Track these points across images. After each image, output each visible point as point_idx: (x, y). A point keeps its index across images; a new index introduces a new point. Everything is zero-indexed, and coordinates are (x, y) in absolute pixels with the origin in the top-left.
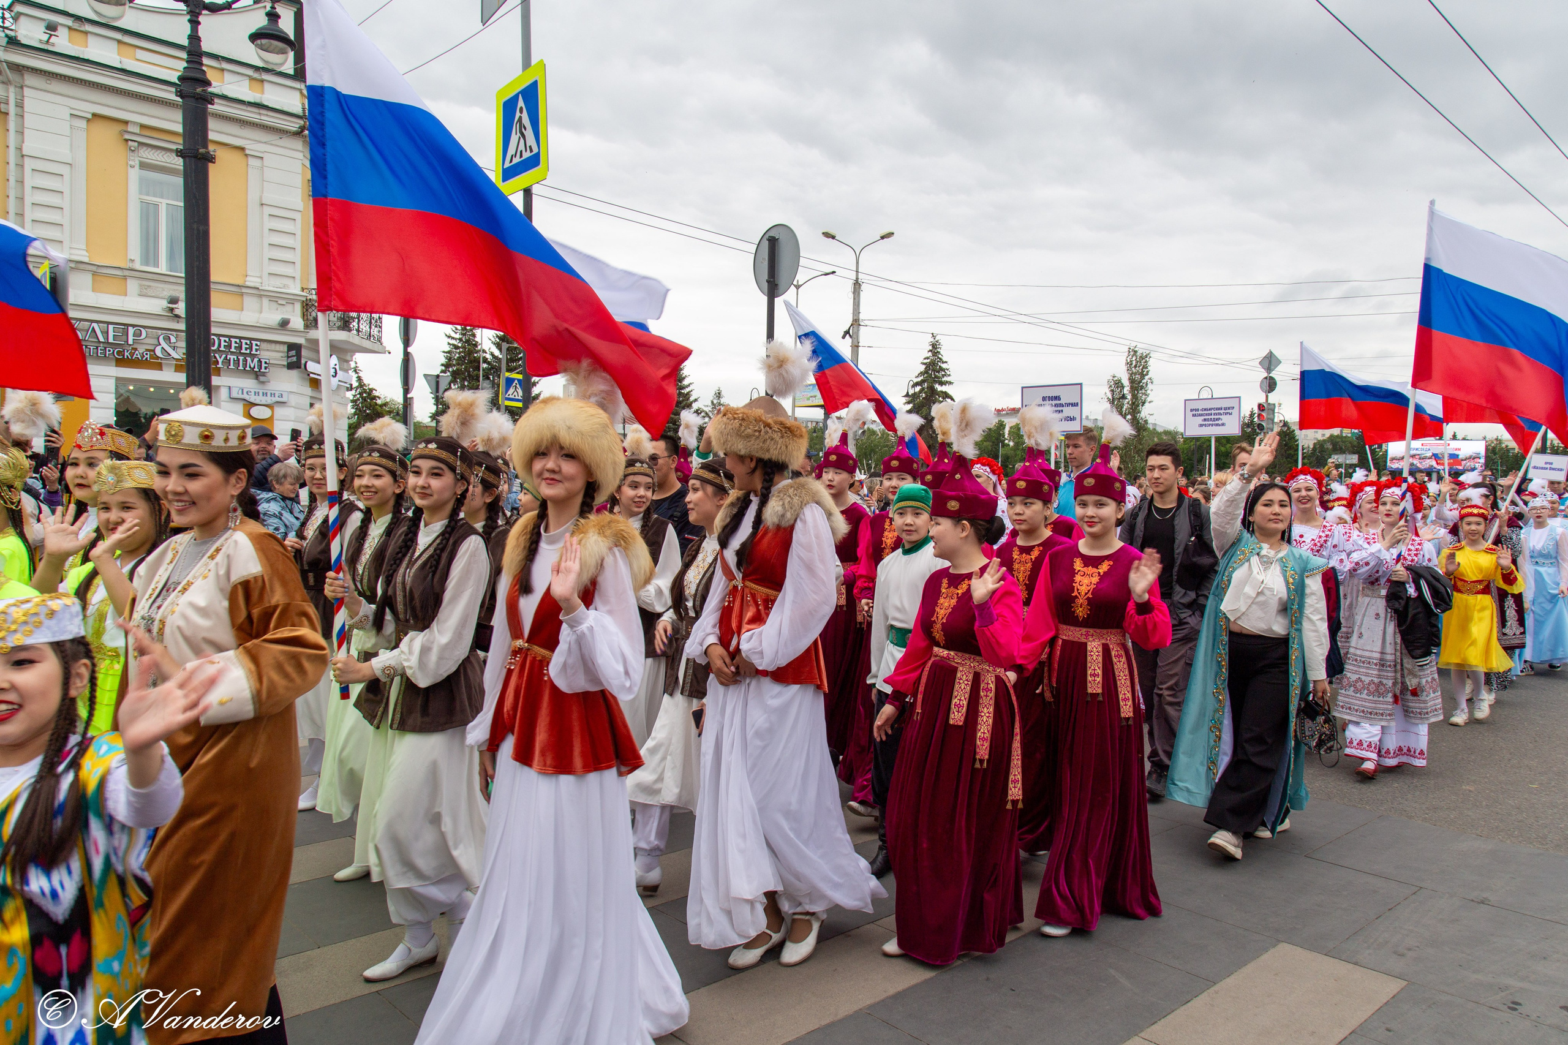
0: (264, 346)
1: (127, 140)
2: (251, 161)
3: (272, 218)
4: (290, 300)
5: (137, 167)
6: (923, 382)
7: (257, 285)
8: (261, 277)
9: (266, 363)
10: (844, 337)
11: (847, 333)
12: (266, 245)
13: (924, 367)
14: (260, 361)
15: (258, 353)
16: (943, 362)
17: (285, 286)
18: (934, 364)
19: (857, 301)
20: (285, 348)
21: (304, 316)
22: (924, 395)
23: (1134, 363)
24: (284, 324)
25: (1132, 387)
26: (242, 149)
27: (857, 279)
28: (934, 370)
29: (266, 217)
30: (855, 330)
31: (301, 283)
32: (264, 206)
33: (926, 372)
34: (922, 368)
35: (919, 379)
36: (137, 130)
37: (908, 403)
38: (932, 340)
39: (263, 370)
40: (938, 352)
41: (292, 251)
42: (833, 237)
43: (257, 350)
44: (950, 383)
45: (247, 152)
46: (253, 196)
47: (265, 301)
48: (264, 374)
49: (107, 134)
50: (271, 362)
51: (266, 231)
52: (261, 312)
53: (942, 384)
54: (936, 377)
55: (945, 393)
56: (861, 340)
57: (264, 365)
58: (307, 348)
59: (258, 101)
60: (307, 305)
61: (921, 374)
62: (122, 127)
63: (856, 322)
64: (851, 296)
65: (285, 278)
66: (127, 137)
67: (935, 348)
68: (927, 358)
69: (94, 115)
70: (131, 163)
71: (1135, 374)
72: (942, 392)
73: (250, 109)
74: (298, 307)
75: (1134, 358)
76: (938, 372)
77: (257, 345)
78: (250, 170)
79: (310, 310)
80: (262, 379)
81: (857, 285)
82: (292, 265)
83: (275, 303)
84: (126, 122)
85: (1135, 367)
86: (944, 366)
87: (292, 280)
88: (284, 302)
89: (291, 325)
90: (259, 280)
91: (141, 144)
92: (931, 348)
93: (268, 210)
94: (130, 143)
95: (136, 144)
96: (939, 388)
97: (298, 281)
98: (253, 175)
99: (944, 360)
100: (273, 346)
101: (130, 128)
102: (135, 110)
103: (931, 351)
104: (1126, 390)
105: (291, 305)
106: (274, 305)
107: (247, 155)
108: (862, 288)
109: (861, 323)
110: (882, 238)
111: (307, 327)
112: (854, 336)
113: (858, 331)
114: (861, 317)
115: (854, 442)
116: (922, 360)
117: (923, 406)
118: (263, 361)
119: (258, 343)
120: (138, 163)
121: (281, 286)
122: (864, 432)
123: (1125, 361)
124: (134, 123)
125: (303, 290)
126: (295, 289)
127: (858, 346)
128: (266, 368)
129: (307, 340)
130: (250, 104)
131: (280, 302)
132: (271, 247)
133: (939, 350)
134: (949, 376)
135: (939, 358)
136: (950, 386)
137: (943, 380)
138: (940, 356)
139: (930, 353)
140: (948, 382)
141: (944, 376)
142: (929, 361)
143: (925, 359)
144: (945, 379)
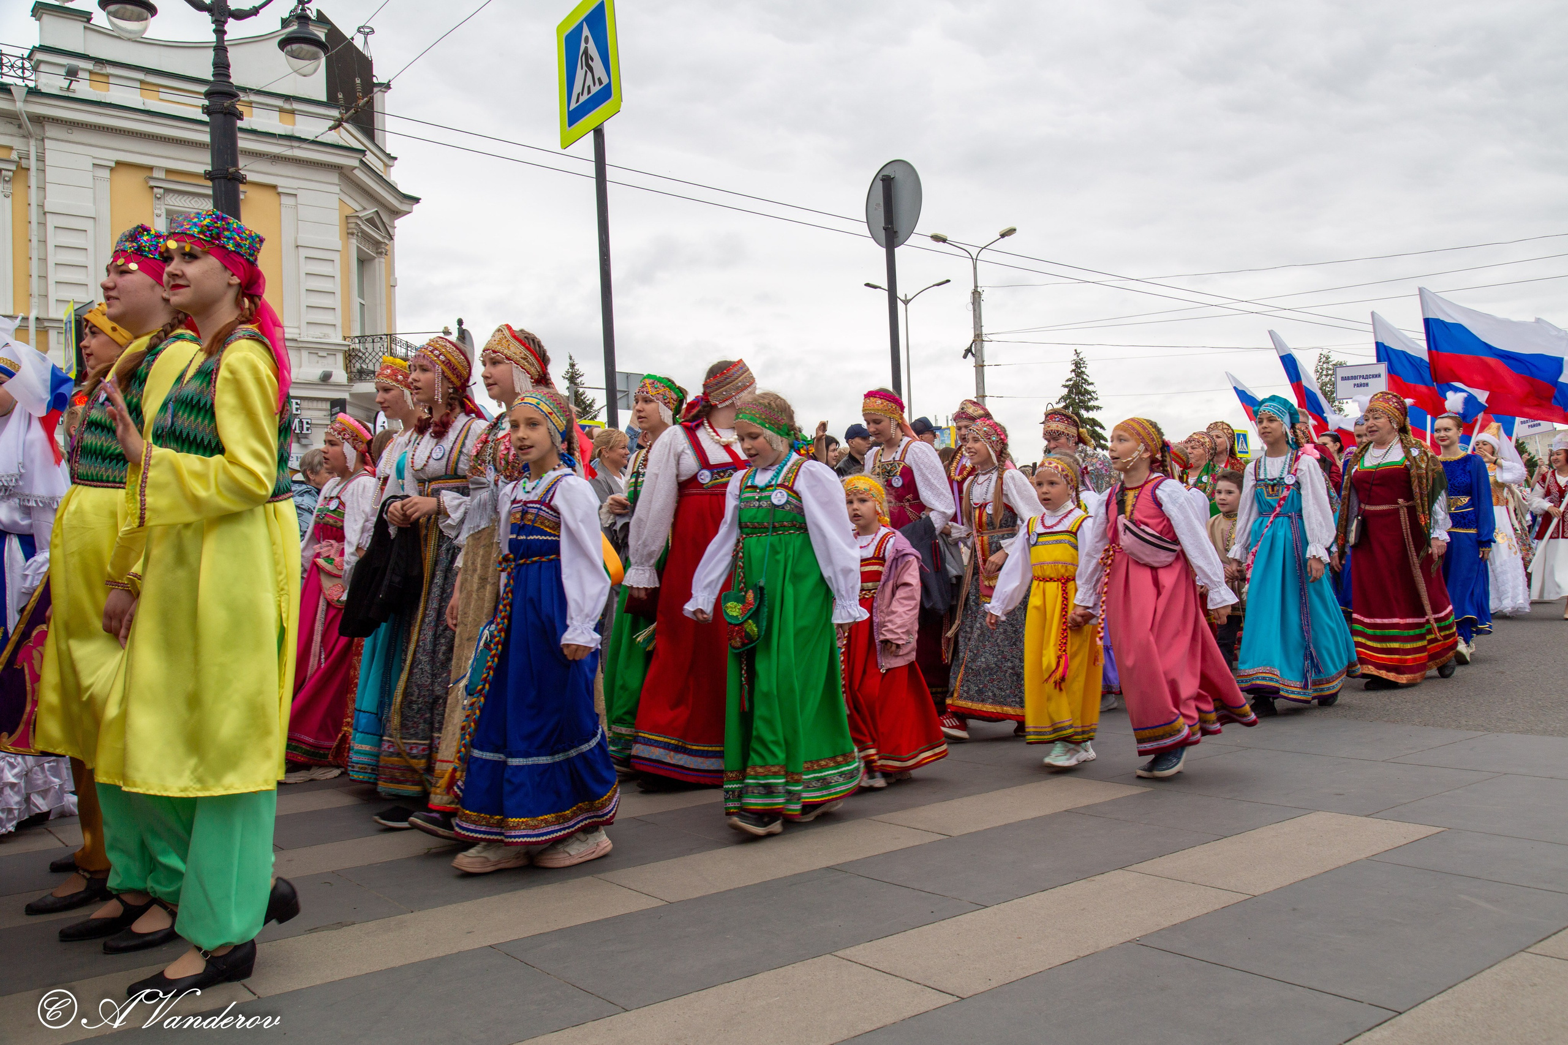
0: (305, 404)
1: (152, 188)
2: (285, 200)
3: (308, 260)
4: (331, 351)
5: (164, 216)
7: (295, 337)
8: (299, 328)
9: (308, 423)
10: (965, 357)
11: (969, 351)
12: (303, 292)
14: (301, 422)
15: (299, 412)
16: (1089, 384)
17: (325, 336)
18: (1078, 387)
19: (977, 312)
20: (328, 406)
21: (347, 368)
23: (1325, 371)
24: (326, 378)
26: (274, 187)
27: (976, 287)
28: (1078, 394)
29: (302, 260)
30: (979, 348)
31: (343, 331)
32: (300, 248)
33: (1068, 396)
34: (1065, 391)
36: (162, 175)
38: (1075, 357)
39: (305, 431)
40: (1083, 372)
41: (332, 295)
42: (944, 241)
43: (297, 409)
44: (1098, 408)
45: (280, 190)
46: (288, 239)
47: (304, 353)
48: (306, 436)
49: (132, 182)
50: (313, 422)
51: (303, 275)
52: (300, 367)
53: (1088, 409)
54: (1081, 401)
55: (1093, 420)
56: (986, 359)
57: (305, 426)
58: (351, 404)
59: (289, 133)
60: (350, 355)
61: (1063, 398)
62: (147, 174)
63: (978, 338)
64: (971, 307)
65: (325, 327)
66: (152, 183)
67: (1078, 367)
68: (1070, 380)
69: (118, 163)
70: (157, 212)
71: (1327, 382)
72: (1089, 419)
73: (281, 142)
74: (340, 358)
75: (1325, 366)
76: (1083, 395)
77: (297, 404)
78: (283, 210)
79: (354, 361)
80: (304, 441)
81: (976, 295)
82: (332, 311)
83: (315, 356)
84: (151, 168)
86: (1090, 388)
87: (332, 328)
88: (325, 354)
89: (333, 379)
90: (297, 331)
91: (167, 190)
92: (1073, 367)
93: (303, 253)
94: (155, 190)
95: (162, 191)
96: (1085, 414)
97: (339, 329)
98: (287, 215)
99: (1090, 381)
100: (315, 404)
101: (156, 174)
102: (160, 154)
103: (1073, 371)
105: (333, 357)
106: (314, 358)
107: (279, 194)
108: (983, 297)
109: (985, 338)
110: (1003, 236)
111: (350, 380)
112: (978, 354)
113: (982, 347)
114: (985, 331)
116: (1063, 382)
118: (305, 421)
119: (299, 401)
120: (164, 211)
121: (321, 335)
124: (160, 168)
125: (345, 338)
126: (336, 338)
127: (983, 366)
128: (308, 429)
129: (352, 395)
130: (281, 137)
131: (321, 354)
132: (308, 293)
133: (1083, 369)
134: (1097, 399)
135: (1083, 379)
136: (1099, 411)
137: (1089, 404)
138: (1085, 377)
139: (1073, 373)
140: (1094, 407)
141: (1089, 400)
142: (1071, 383)
143: (1067, 381)
144: (1091, 403)
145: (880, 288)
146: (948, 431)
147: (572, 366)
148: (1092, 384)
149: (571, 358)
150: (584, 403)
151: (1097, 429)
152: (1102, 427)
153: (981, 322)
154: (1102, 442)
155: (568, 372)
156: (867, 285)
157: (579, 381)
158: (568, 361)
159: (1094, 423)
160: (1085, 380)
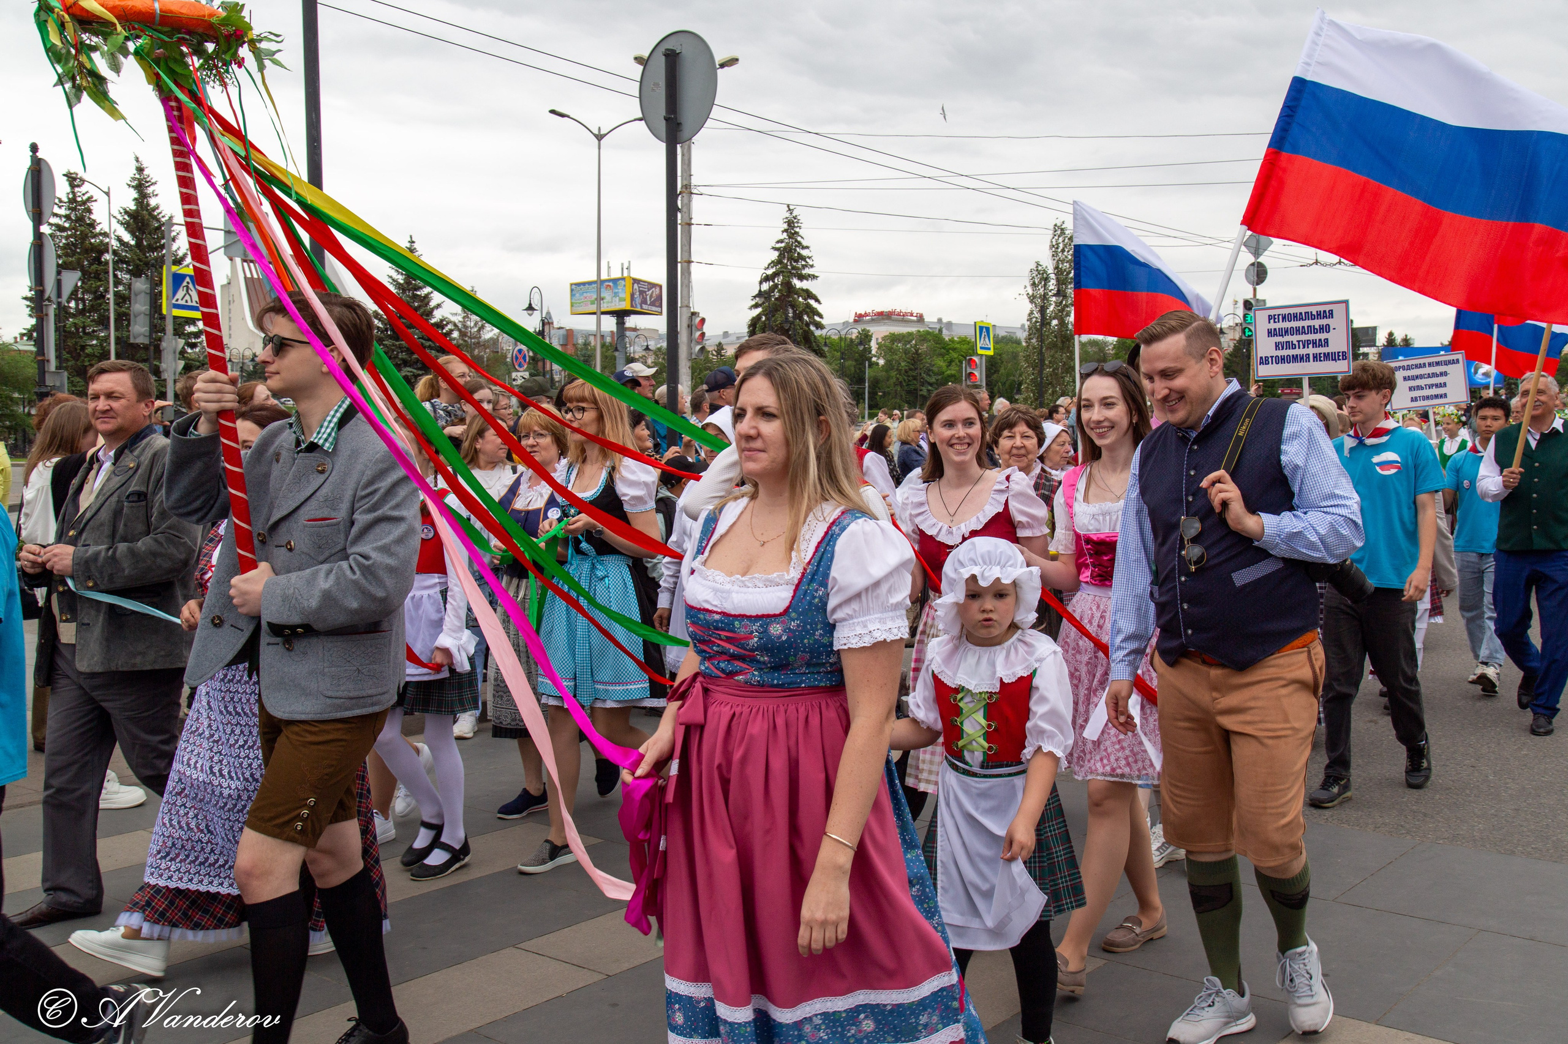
6: (775, 275)
13: (776, 254)
16: (804, 248)
18: (790, 251)
19: (686, 158)
22: (777, 295)
23: (1061, 246)
25: (1058, 280)
28: (791, 259)
30: (686, 201)
33: (779, 261)
34: (775, 255)
35: (770, 272)
37: (756, 306)
38: (788, 215)
40: (796, 233)
44: (814, 277)
53: (802, 278)
54: (794, 268)
55: (807, 291)
56: (694, 216)
61: (773, 263)
67: (791, 227)
68: (781, 241)
71: (1063, 261)
72: (803, 290)
75: (1061, 239)
76: (797, 261)
85: (1063, 251)
86: (804, 253)
92: (785, 226)
96: (797, 283)
99: (804, 243)
103: (785, 231)
104: (1052, 284)
109: (693, 192)
112: (684, 211)
113: (690, 201)
114: (693, 182)
115: (689, 364)
116: (773, 244)
117: (777, 310)
122: (703, 349)
123: (1049, 243)
127: (690, 224)
133: (797, 230)
134: (812, 266)
135: (796, 241)
136: (815, 281)
137: (804, 272)
138: (799, 239)
139: (785, 234)
140: (809, 275)
141: (804, 267)
142: (783, 245)
143: (778, 242)
144: (806, 271)
145: (568, 116)
146: (622, 282)
147: (140, 170)
148: (807, 247)
149: (137, 160)
150: (158, 220)
151: (812, 302)
152: (817, 300)
153: (690, 170)
154: (817, 318)
155: (134, 179)
156: (553, 112)
157: (150, 190)
158: (134, 164)
159: (809, 294)
160: (799, 243)
